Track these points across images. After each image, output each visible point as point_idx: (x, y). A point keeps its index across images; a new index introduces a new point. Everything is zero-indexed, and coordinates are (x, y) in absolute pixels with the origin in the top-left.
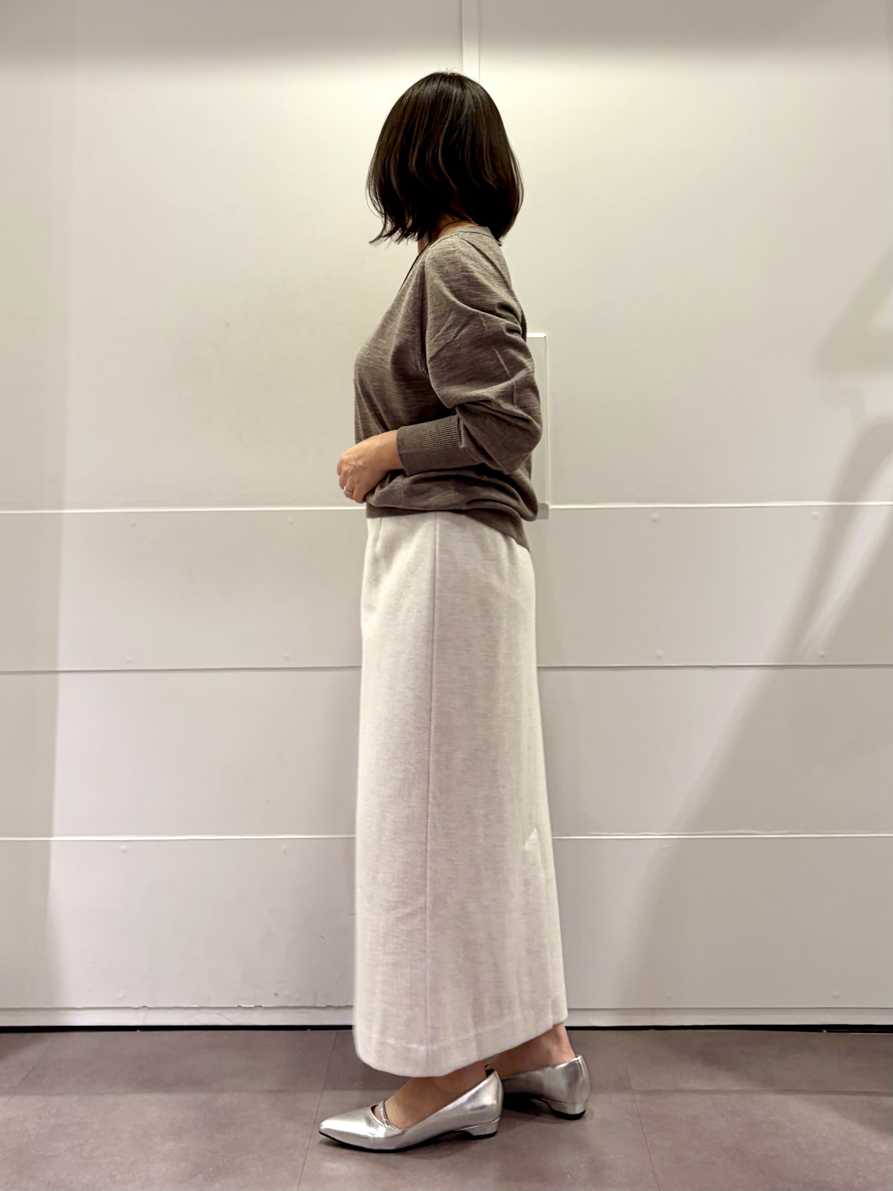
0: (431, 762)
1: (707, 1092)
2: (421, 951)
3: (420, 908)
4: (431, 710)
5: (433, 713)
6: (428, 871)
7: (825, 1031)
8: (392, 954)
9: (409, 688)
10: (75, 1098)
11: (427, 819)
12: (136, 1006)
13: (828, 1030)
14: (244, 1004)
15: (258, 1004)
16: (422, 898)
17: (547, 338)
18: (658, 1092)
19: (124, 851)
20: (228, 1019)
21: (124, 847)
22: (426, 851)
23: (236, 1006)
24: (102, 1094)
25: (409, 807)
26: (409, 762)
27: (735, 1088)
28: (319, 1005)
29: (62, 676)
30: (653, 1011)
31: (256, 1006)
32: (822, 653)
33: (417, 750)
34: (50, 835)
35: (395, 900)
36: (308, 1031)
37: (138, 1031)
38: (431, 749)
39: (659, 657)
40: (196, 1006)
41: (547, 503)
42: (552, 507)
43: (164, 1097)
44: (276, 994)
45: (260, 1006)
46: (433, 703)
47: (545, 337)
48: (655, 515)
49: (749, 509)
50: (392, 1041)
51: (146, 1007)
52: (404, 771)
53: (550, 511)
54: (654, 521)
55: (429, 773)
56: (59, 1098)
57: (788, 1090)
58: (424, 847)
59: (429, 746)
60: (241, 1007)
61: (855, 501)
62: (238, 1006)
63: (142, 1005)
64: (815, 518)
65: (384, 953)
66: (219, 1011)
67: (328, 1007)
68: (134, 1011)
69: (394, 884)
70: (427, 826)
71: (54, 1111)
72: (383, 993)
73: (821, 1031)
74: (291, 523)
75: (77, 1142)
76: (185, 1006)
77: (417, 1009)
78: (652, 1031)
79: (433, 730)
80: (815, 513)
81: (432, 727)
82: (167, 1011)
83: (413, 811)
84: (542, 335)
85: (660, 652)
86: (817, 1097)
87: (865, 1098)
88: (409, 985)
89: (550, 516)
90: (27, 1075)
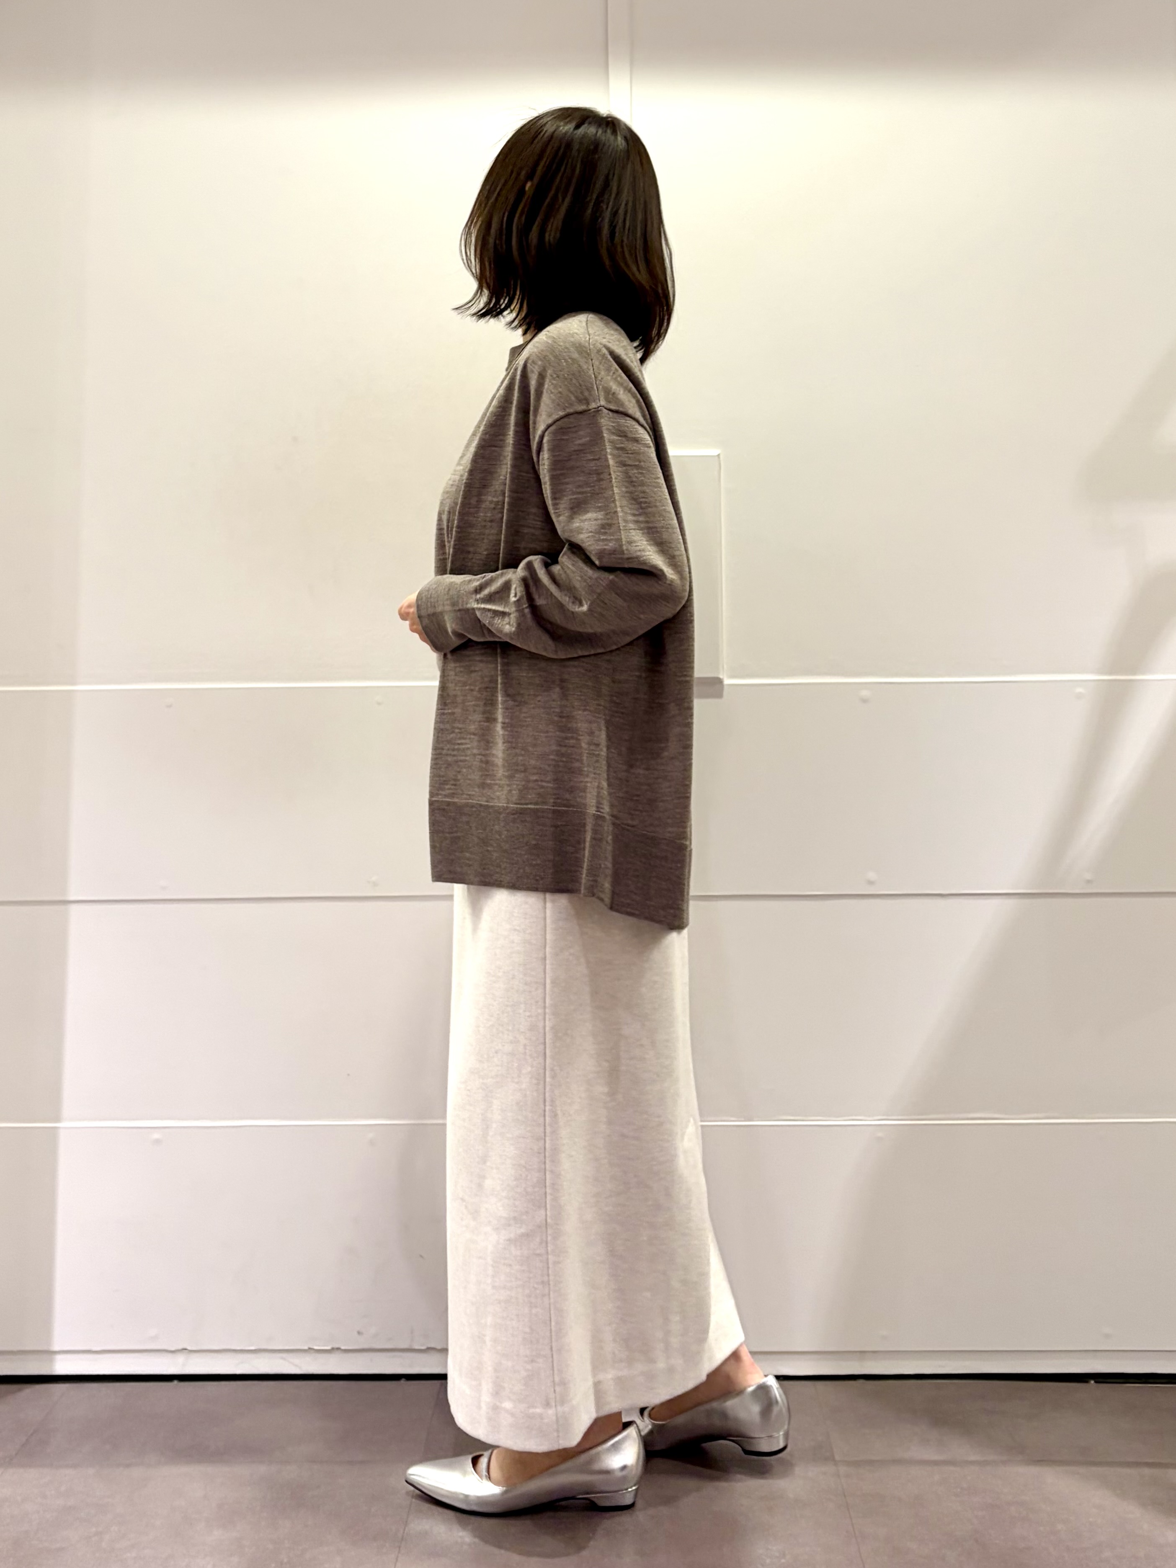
0: (547, 1029)
1: (936, 1463)
2: (543, 1282)
3: (540, 1227)
4: (545, 959)
5: (548, 962)
6: (548, 1176)
7: (1092, 1382)
8: (504, 1288)
9: (515, 930)
10: (91, 1471)
11: (545, 1106)
12: (173, 1349)
13: (1097, 1380)
14: (316, 1346)
15: (336, 1346)
16: (543, 1212)
17: (721, 457)
18: (871, 1463)
19: (157, 1142)
20: (296, 1366)
21: (156, 1136)
22: (545, 1148)
23: (306, 1348)
24: (128, 1466)
25: (520, 1090)
26: (518, 1030)
27: (972, 1458)
28: (417, 1347)
29: (74, 908)
30: (862, 1354)
31: (333, 1349)
32: (1088, 876)
33: (528, 1014)
34: (58, 1119)
35: (505, 1215)
36: (403, 1381)
37: (176, 1382)
38: (547, 1011)
39: (871, 883)
40: (253, 1348)
41: (721, 677)
42: (727, 681)
43: (209, 1469)
44: (359, 1333)
45: (338, 1349)
46: (548, 949)
47: (719, 455)
48: (865, 693)
49: (990, 684)
50: (507, 1405)
51: (186, 1349)
52: (511, 1042)
53: (726, 688)
54: (865, 701)
55: (545, 1043)
56: (70, 1472)
57: (1042, 1461)
58: (541, 1143)
59: (545, 1007)
60: (313, 1349)
61: (1135, 674)
62: (310, 1348)
63: (180, 1347)
64: (1079, 696)
65: (494, 1287)
66: (284, 1355)
67: (429, 1350)
68: (170, 1355)
69: (504, 1194)
70: (545, 1116)
71: (63, 1489)
72: (495, 1340)
73: (1087, 1382)
74: (379, 704)
75: (94, 1529)
76: (238, 1348)
77: (540, 1360)
78: (861, 1381)
79: (548, 986)
80: (1080, 690)
81: (548, 981)
82: (215, 1355)
83: (525, 1096)
84: (714, 452)
85: (872, 876)
86: (1082, 1470)
87: (1147, 1471)
88: (527, 1330)
89: (725, 693)
90: (27, 1440)
